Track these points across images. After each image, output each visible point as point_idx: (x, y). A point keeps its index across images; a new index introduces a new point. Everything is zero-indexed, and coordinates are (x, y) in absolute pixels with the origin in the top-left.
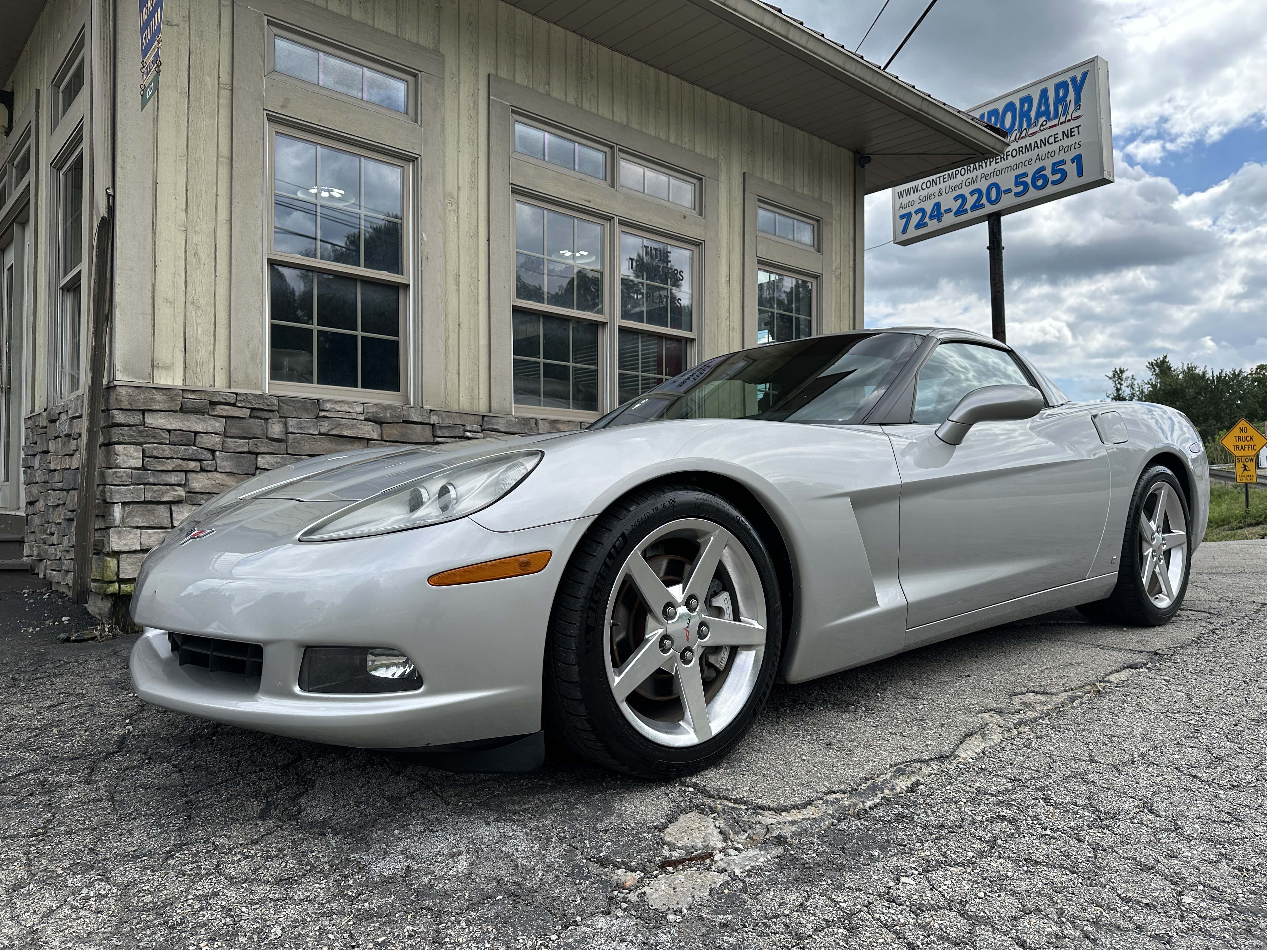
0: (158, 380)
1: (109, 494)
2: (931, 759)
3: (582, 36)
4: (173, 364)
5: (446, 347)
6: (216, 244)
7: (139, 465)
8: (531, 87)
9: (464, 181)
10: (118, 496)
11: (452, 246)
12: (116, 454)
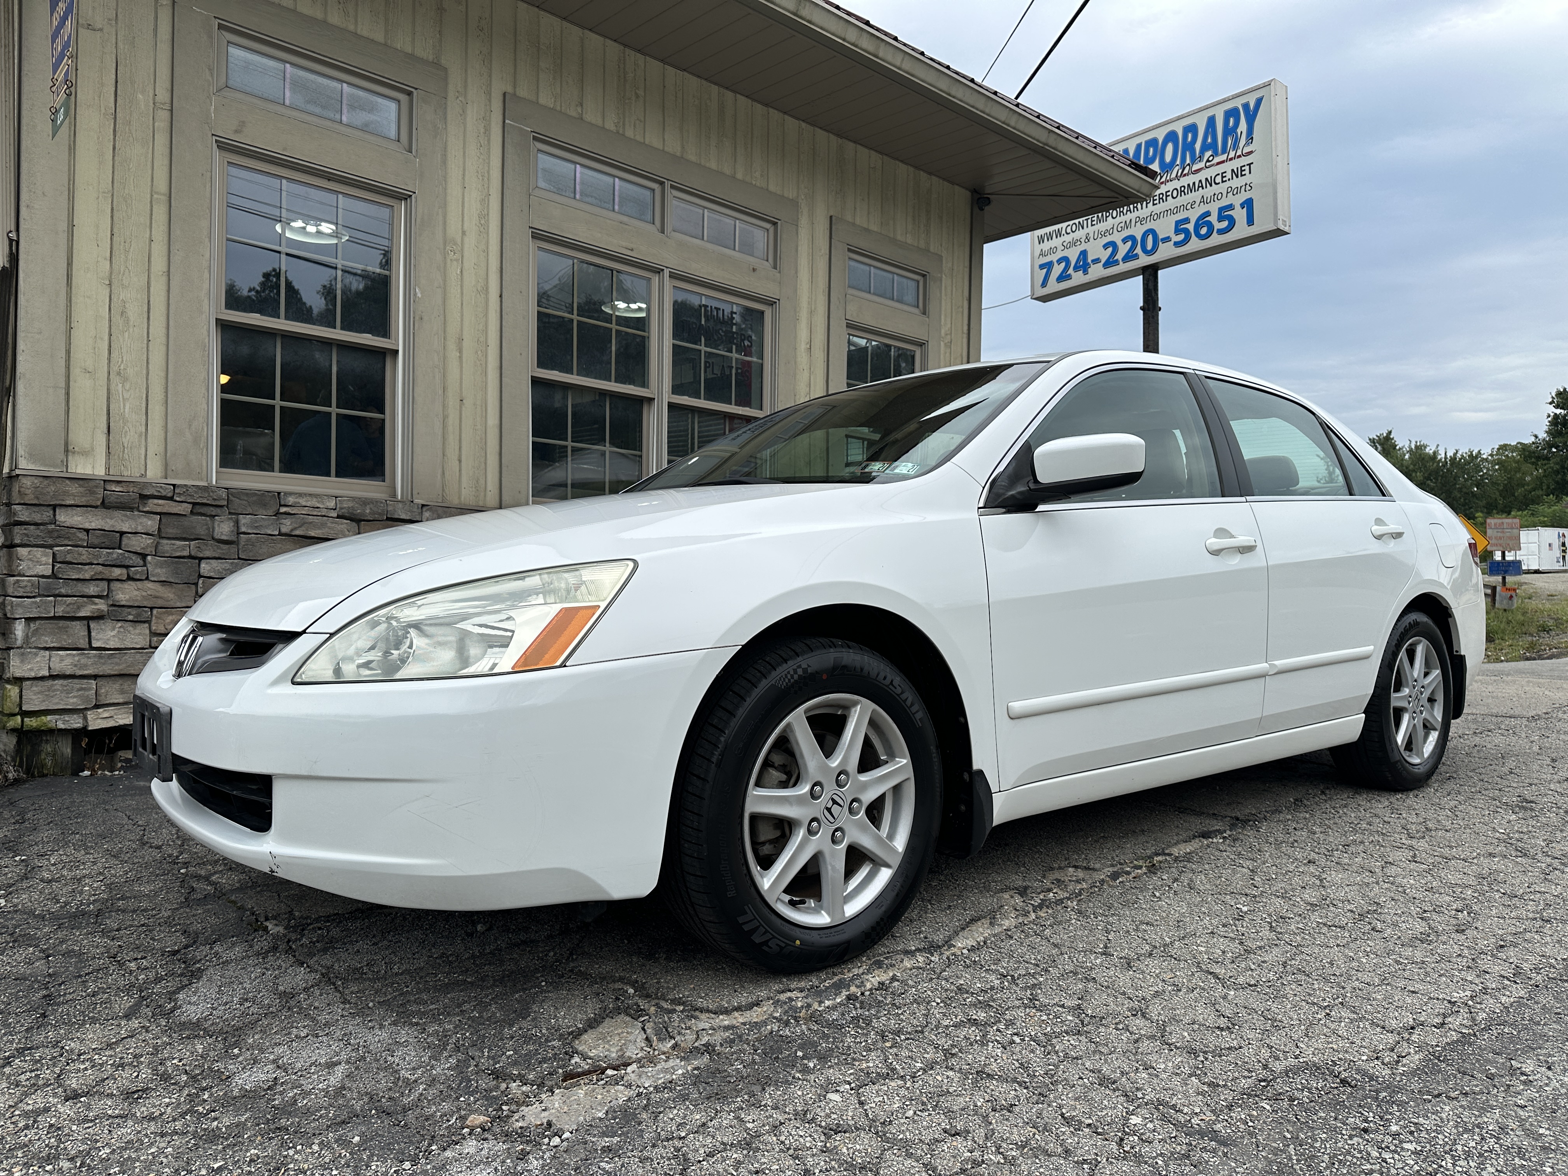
0: (74, 468)
1: (9, 607)
2: (918, 950)
3: (625, 46)
4: (93, 449)
5: (444, 428)
6: (149, 302)
7: (49, 572)
8: (558, 108)
9: (471, 225)
10: (20, 611)
11: (454, 303)
12: (18, 559)
